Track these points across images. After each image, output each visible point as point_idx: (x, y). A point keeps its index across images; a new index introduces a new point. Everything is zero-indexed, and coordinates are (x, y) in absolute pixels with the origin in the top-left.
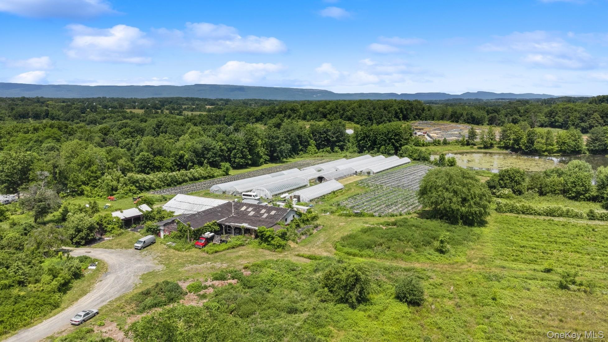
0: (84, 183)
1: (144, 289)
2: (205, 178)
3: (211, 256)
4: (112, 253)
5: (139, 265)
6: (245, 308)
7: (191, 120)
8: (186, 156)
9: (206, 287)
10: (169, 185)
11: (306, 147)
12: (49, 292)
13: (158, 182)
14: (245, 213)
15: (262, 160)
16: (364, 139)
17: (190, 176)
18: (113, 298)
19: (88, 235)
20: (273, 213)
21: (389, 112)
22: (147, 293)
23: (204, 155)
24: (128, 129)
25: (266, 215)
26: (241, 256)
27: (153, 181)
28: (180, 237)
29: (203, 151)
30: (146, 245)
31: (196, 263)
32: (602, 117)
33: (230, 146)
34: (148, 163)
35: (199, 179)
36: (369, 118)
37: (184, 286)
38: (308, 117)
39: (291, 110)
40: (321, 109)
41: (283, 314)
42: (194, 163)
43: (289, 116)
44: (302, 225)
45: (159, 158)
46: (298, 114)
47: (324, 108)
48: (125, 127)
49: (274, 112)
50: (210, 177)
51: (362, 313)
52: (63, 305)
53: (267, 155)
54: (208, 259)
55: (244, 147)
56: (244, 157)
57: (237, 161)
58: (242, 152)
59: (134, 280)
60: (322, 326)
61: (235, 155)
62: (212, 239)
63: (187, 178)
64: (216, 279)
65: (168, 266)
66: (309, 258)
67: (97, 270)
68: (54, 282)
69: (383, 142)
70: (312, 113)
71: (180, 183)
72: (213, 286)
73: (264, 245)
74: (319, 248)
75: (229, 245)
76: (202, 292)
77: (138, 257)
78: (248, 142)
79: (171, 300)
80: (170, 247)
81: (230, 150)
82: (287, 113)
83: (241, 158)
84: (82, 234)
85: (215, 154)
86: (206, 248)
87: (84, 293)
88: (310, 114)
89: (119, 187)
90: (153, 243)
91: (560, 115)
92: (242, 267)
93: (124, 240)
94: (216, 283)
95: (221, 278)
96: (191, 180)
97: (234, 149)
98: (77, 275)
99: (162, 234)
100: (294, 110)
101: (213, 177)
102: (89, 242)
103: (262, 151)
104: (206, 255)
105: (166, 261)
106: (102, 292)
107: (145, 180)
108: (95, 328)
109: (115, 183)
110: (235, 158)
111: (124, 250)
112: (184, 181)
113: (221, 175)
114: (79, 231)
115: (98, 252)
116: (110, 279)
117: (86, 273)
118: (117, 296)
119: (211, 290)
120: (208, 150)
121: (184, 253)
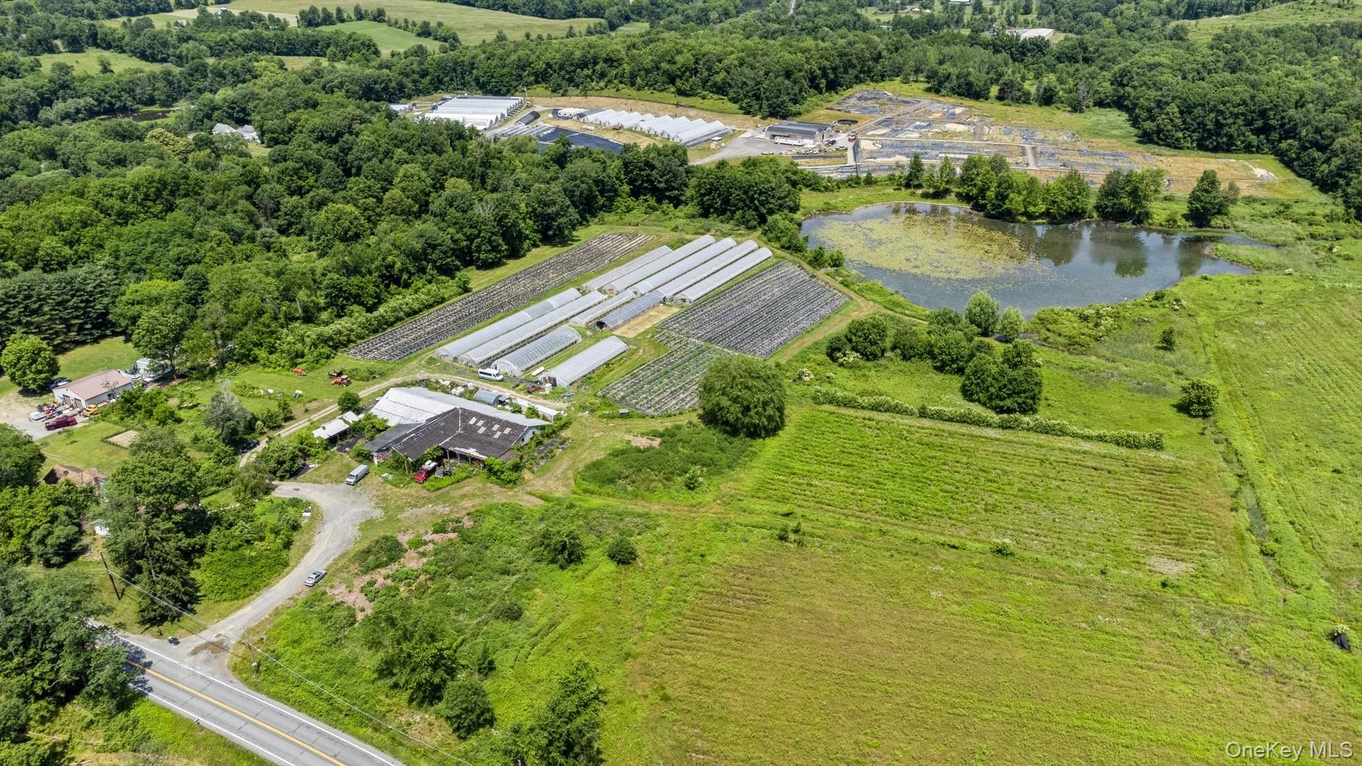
0: (256, 345)
1: (365, 545)
2: (431, 306)
3: (433, 495)
4: (322, 491)
5: (355, 510)
6: (463, 569)
7: (402, 142)
8: (398, 265)
9: (426, 543)
10: (375, 331)
11: (611, 199)
12: (276, 551)
13: (359, 330)
14: (474, 429)
15: (526, 244)
16: (709, 194)
17: (407, 309)
18: (336, 556)
19: (292, 466)
20: (507, 431)
21: (795, 82)
22: (368, 552)
23: (426, 255)
24: (290, 164)
25: (499, 434)
26: (465, 495)
27: (352, 330)
28: (396, 468)
29: (424, 250)
30: (359, 479)
31: (416, 506)
32: (1181, 112)
33: (468, 231)
34: (341, 290)
35: (421, 310)
36: (754, 95)
37: (404, 539)
38: (639, 80)
39: (606, 61)
40: (664, 65)
41: (496, 576)
42: (411, 274)
43: (603, 75)
44: (546, 441)
45: (355, 280)
46: (620, 70)
47: (672, 62)
48: (285, 160)
49: (572, 65)
50: (439, 303)
51: (570, 573)
52: (292, 563)
53: (536, 231)
54: (429, 500)
55: (493, 233)
56: (495, 249)
57: (482, 256)
58: (490, 242)
59: (353, 532)
60: (528, 589)
61: (479, 247)
62: (433, 470)
63: (402, 314)
64: (436, 532)
65: (386, 509)
66: (541, 497)
67: (312, 518)
68: (278, 541)
69: (741, 204)
70: (648, 71)
71: (392, 324)
72: (432, 541)
73: (493, 478)
74: (558, 479)
75: (453, 478)
76: (421, 550)
77: (352, 497)
78: (501, 220)
79: (392, 560)
80: (386, 480)
81: (470, 239)
82: (598, 67)
83: (489, 251)
84: (286, 466)
85: (445, 253)
86: (426, 484)
87: (307, 549)
88: (642, 73)
89: (306, 351)
90: (366, 474)
91: (1136, 83)
92: (465, 512)
93: (333, 468)
94: (437, 537)
95: (440, 529)
96: (408, 315)
97: (478, 236)
98: (295, 527)
99: (376, 460)
100: (613, 61)
101: (443, 300)
102: (294, 474)
103: (527, 227)
104: (427, 494)
105: (383, 501)
106: (324, 548)
107: (340, 333)
108: (328, 590)
109: (299, 346)
110: (479, 252)
111: (335, 485)
112: (398, 319)
113: (456, 295)
114: (281, 463)
115: (308, 490)
116: (328, 530)
117: (304, 523)
118: (339, 553)
119: (430, 547)
120: (434, 247)
121: (403, 491)
